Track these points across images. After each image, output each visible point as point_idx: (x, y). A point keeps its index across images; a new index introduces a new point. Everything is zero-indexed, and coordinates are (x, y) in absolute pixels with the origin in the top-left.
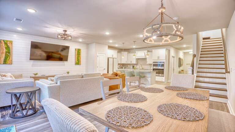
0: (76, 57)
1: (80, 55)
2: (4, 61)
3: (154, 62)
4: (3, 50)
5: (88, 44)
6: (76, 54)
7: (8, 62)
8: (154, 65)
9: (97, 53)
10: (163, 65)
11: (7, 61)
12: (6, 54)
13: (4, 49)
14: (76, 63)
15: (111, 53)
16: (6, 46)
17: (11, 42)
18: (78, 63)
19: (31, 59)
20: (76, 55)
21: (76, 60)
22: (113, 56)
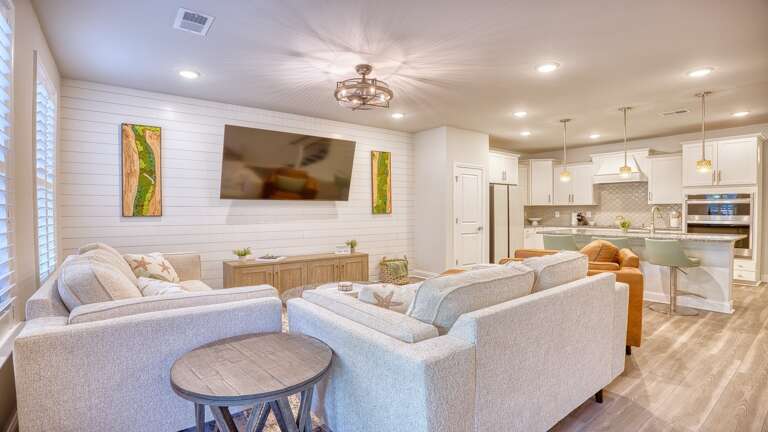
0: (376, 183)
1: (387, 174)
2: (136, 206)
3: (690, 197)
4: (132, 162)
5: (412, 133)
6: (375, 171)
7: (148, 208)
8: (693, 210)
9: (452, 167)
10: (743, 209)
11: (146, 203)
12: (141, 179)
13: (136, 157)
14: (377, 206)
15: (499, 166)
16: (141, 149)
17: (158, 133)
18: (381, 207)
19: (223, 196)
20: (375, 177)
21: (376, 195)
22: (504, 179)
